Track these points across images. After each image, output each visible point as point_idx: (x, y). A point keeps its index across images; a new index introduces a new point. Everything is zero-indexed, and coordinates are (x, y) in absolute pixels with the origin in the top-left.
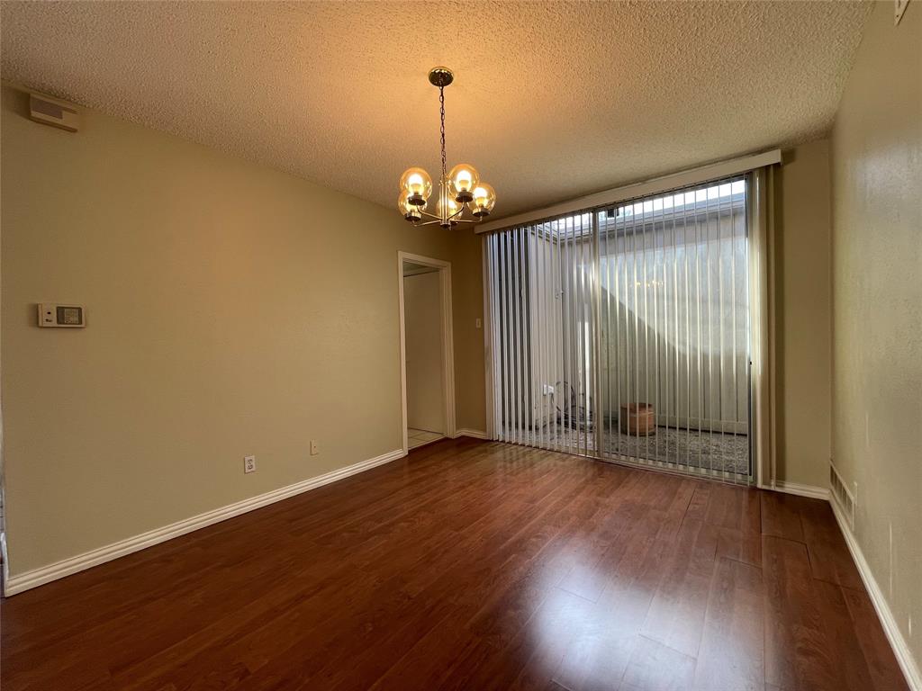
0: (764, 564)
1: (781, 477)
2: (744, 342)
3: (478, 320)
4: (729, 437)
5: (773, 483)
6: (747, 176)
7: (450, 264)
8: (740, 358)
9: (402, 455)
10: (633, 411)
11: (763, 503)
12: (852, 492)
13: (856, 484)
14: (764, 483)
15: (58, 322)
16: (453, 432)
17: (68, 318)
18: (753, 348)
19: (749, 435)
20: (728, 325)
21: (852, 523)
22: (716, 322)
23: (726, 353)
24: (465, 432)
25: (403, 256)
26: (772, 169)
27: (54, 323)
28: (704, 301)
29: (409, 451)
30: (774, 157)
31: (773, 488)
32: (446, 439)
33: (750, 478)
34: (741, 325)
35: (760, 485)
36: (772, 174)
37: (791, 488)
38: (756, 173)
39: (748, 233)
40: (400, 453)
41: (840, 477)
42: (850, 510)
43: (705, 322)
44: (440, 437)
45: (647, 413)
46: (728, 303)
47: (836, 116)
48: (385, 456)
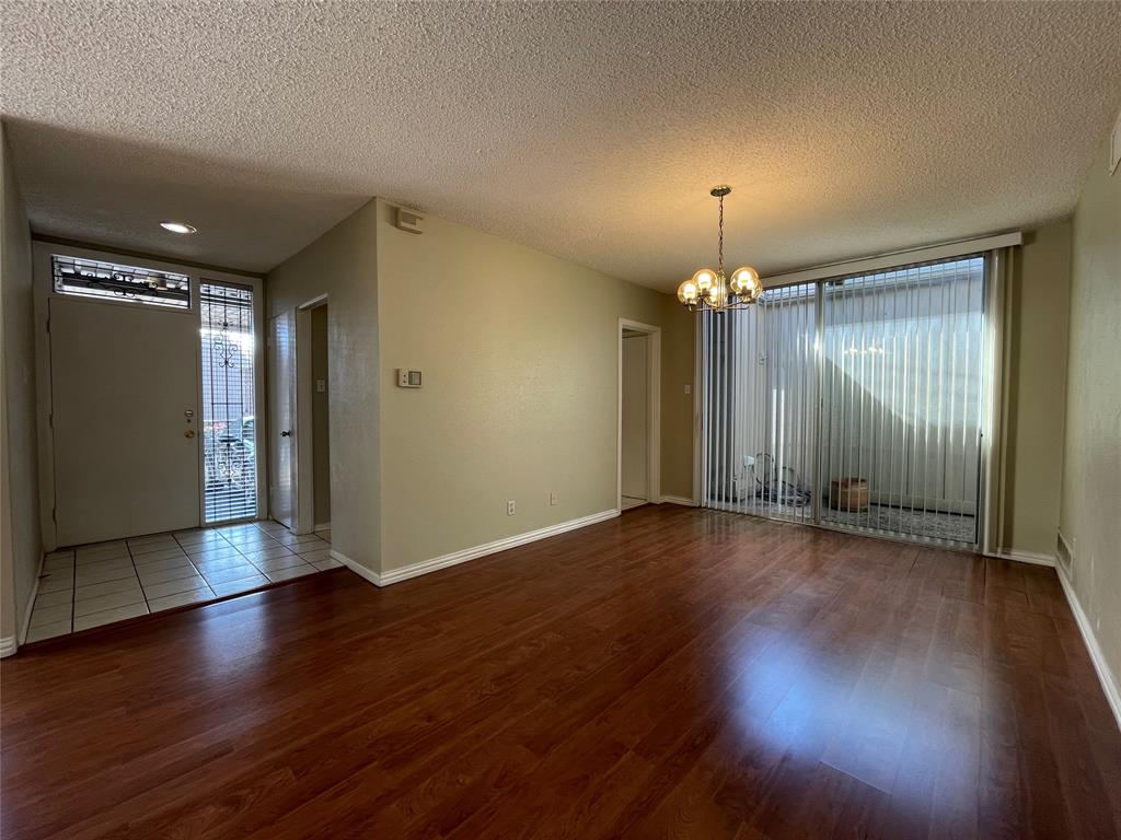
0: (986, 602)
1: (1008, 545)
2: (975, 416)
3: (688, 387)
4: (955, 517)
5: (1000, 550)
6: (987, 255)
7: (659, 329)
8: (972, 431)
9: (616, 515)
10: (845, 485)
11: (988, 566)
12: (1072, 547)
13: (1075, 540)
14: (991, 550)
15: (410, 383)
16: (657, 497)
17: (415, 379)
18: (986, 423)
19: (977, 516)
20: (959, 397)
21: (1070, 574)
22: (947, 394)
23: (955, 425)
24: (668, 499)
25: (624, 322)
26: (1012, 250)
27: (407, 384)
28: (935, 374)
29: (622, 512)
30: (1015, 239)
31: (998, 555)
32: (650, 504)
33: (976, 547)
34: (974, 398)
35: (986, 552)
36: (1012, 255)
37: (1017, 555)
38: (995, 253)
39: (985, 308)
40: (614, 513)
41: (1064, 541)
42: (1069, 564)
43: (935, 394)
44: (642, 503)
45: (860, 488)
46: (960, 376)
47: (1075, 207)
48: (586, 518)
